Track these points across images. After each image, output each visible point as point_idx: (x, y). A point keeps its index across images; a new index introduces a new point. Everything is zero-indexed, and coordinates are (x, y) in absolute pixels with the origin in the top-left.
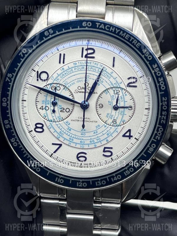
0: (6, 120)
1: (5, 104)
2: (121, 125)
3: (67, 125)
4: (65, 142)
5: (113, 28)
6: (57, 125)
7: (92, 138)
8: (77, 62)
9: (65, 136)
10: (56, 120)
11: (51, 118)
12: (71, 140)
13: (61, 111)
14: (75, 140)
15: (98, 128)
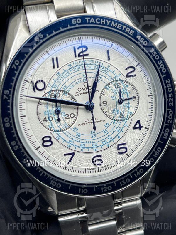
0: (13, 141)
1: (8, 125)
2: (129, 117)
3: (75, 131)
4: (77, 149)
5: (103, 20)
6: (65, 134)
7: (103, 138)
8: (71, 63)
9: (75, 143)
10: (62, 129)
11: (57, 128)
12: (82, 146)
13: (66, 118)
14: (87, 145)
15: (107, 127)
